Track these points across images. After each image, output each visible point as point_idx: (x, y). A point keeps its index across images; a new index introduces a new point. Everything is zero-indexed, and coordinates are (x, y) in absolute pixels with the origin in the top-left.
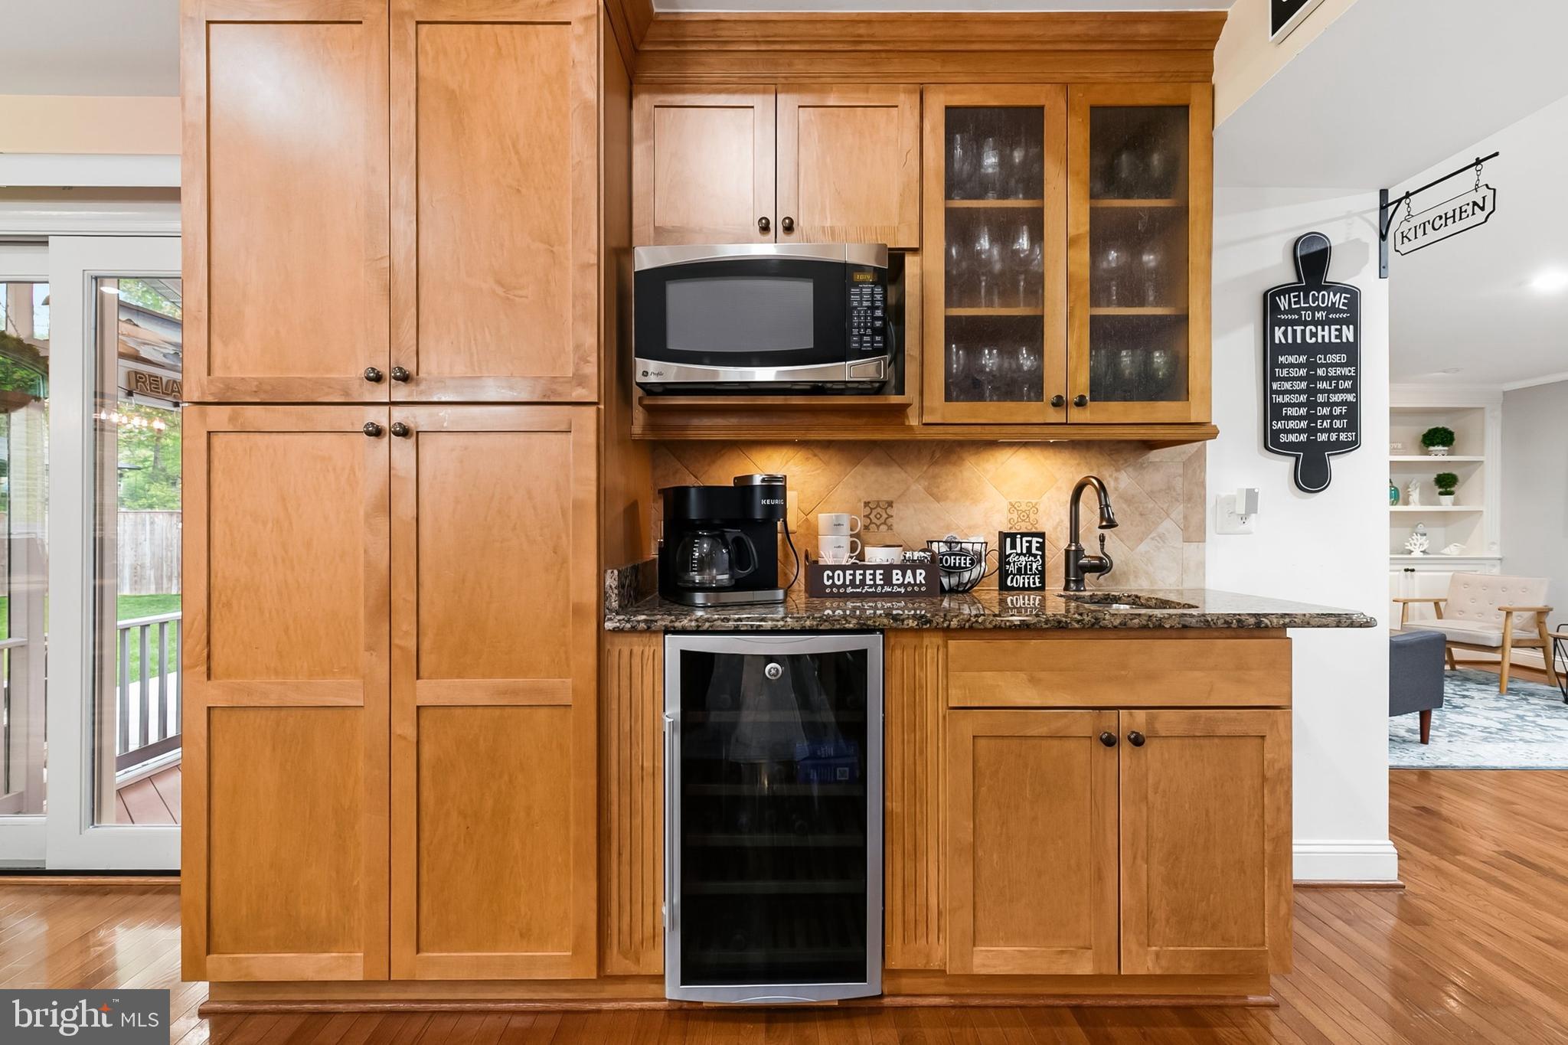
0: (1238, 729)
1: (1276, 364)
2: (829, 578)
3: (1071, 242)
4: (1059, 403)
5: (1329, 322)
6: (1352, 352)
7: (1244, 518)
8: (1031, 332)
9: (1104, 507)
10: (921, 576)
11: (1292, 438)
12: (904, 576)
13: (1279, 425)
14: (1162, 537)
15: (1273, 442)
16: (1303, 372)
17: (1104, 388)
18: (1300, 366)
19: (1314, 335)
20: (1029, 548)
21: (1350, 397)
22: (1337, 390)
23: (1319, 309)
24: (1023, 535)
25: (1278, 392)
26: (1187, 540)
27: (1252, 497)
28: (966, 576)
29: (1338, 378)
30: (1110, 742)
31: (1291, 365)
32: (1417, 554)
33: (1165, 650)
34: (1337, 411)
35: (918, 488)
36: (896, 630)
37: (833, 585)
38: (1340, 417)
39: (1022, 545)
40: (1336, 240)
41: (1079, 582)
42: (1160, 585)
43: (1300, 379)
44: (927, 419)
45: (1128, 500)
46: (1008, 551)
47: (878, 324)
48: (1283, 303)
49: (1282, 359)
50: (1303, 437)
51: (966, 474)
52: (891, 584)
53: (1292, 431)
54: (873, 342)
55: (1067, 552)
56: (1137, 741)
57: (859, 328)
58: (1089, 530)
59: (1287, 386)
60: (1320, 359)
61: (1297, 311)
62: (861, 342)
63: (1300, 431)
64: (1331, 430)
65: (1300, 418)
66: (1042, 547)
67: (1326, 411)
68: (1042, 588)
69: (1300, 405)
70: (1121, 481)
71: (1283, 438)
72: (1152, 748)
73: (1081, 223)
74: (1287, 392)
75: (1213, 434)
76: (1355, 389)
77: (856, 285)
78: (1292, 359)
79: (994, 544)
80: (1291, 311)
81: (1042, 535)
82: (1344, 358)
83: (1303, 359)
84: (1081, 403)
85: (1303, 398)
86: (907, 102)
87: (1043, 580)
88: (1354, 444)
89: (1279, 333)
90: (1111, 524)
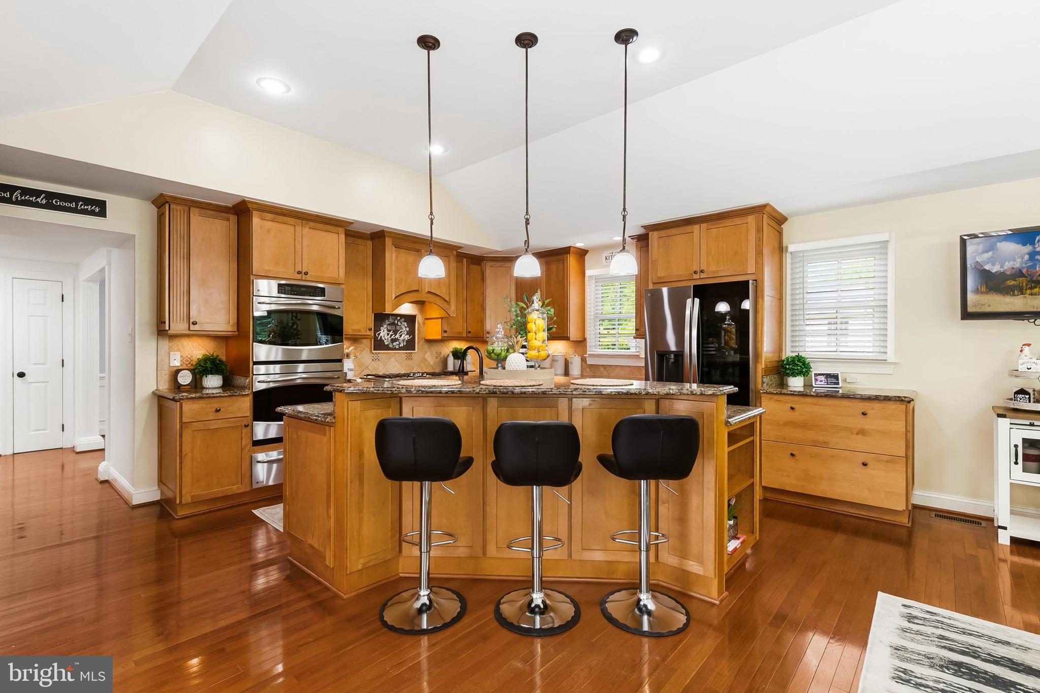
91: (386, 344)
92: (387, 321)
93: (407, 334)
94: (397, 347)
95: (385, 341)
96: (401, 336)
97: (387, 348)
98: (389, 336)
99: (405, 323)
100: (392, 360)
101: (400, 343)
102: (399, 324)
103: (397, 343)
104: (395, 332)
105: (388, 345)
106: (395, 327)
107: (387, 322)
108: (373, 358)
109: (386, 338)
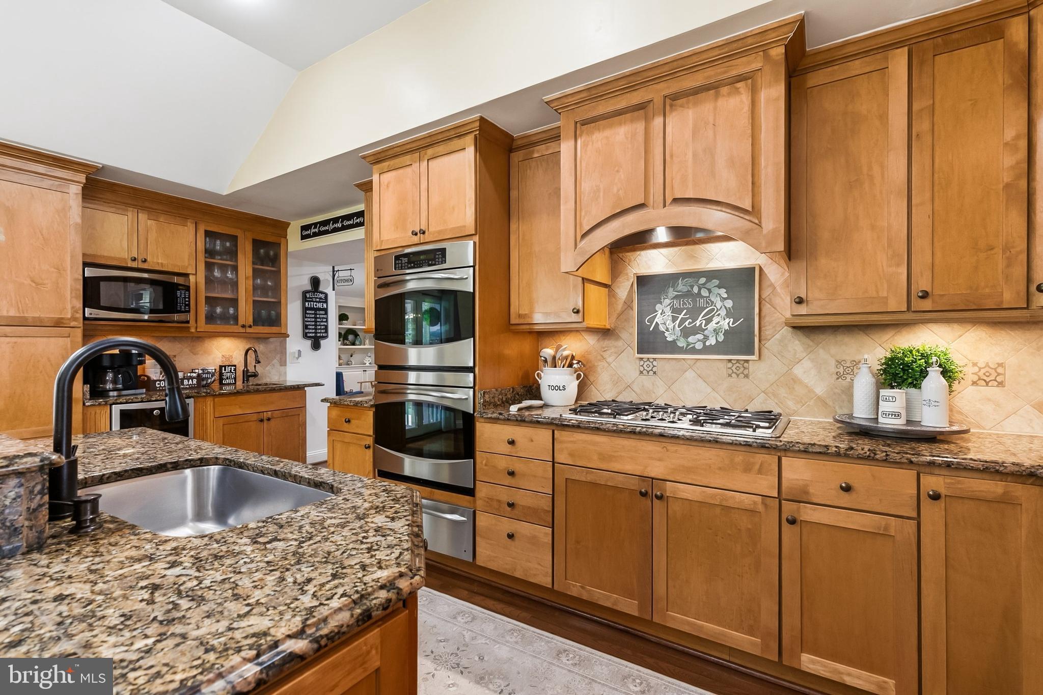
0: (293, 414)
1: (306, 313)
2: (158, 384)
3: (246, 278)
4: (243, 326)
5: (320, 302)
6: (326, 310)
7: (297, 358)
8: (234, 302)
9: (257, 356)
10: (195, 381)
11: (311, 335)
12: (188, 382)
13: (307, 331)
14: (274, 365)
15: (305, 336)
16: (313, 316)
17: (257, 321)
18: (312, 314)
19: (316, 305)
20: (231, 370)
21: (326, 324)
22: (322, 322)
23: (317, 298)
24: (229, 366)
25: (307, 321)
26: (281, 366)
27: (299, 351)
28: (209, 381)
29: (323, 318)
30: (262, 421)
31: (310, 314)
32: (368, 364)
33: (275, 395)
34: (322, 327)
35: (187, 350)
36: (198, 397)
37: (160, 386)
38: (323, 329)
39: (228, 369)
40: (321, 279)
41: (248, 380)
42: (273, 380)
43: (313, 318)
44: (198, 330)
45: (263, 354)
46: (223, 372)
47: (187, 303)
48: (308, 296)
49: (307, 312)
50: (314, 335)
51: (206, 345)
52: (183, 385)
53: (311, 333)
54: (185, 308)
55: (244, 371)
56: (269, 419)
57: (180, 303)
58: (250, 364)
59: (309, 320)
60: (318, 312)
61: (312, 298)
62: (181, 308)
63: (313, 333)
64: (321, 333)
65: (313, 329)
66: (235, 370)
67: (319, 327)
68: (235, 383)
69: (312, 325)
70: (260, 348)
71: (308, 335)
72: (272, 422)
73: (250, 272)
74: (309, 321)
75: (288, 336)
76: (327, 321)
77: (179, 290)
78: (310, 312)
79: (218, 370)
80: (310, 298)
81: (235, 366)
82: (323, 312)
83: (313, 312)
84: (250, 327)
85: (313, 323)
86: (191, 227)
87: (235, 381)
88: (327, 337)
89: (307, 304)
90: (259, 362)
91: (669, 339)
92: (671, 289)
93: (728, 315)
94: (699, 346)
95: (666, 334)
96: (709, 321)
97: (672, 347)
98: (678, 322)
99: (723, 292)
100: (690, 374)
101: (706, 338)
102: (704, 293)
103: (700, 337)
104: (694, 313)
105: (674, 342)
106: (695, 302)
107: (672, 293)
108: (642, 369)
109: (671, 327)
